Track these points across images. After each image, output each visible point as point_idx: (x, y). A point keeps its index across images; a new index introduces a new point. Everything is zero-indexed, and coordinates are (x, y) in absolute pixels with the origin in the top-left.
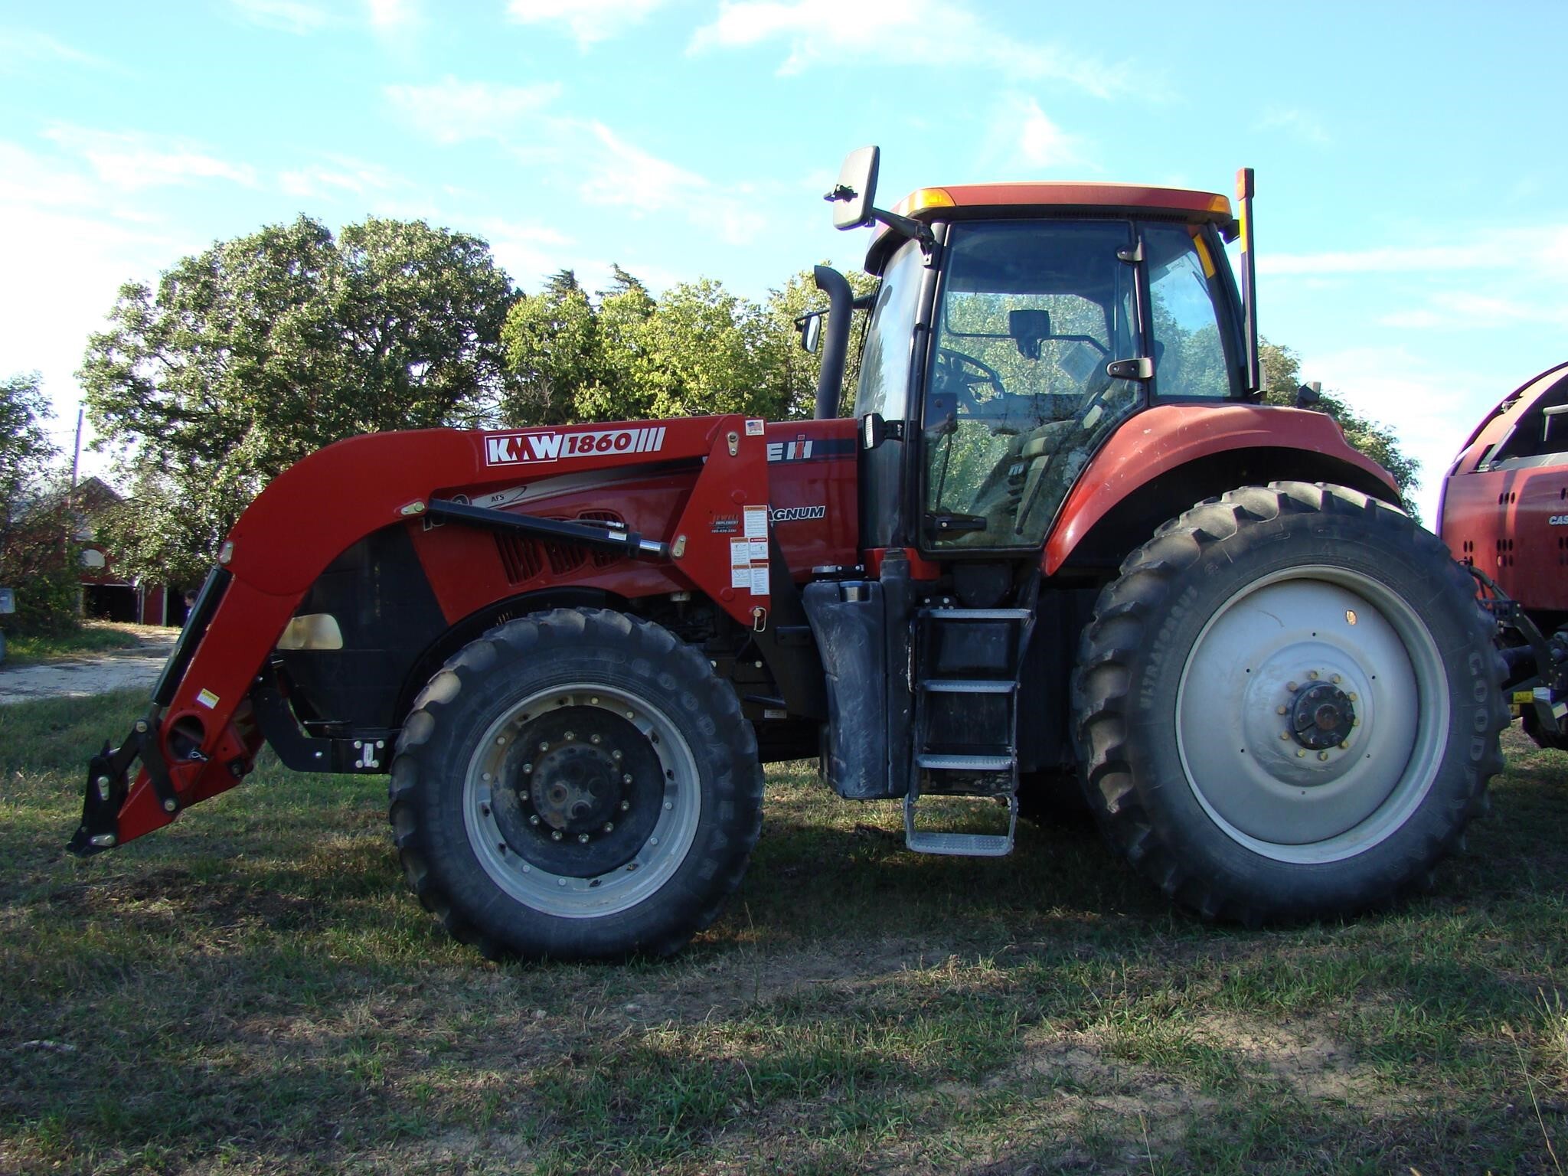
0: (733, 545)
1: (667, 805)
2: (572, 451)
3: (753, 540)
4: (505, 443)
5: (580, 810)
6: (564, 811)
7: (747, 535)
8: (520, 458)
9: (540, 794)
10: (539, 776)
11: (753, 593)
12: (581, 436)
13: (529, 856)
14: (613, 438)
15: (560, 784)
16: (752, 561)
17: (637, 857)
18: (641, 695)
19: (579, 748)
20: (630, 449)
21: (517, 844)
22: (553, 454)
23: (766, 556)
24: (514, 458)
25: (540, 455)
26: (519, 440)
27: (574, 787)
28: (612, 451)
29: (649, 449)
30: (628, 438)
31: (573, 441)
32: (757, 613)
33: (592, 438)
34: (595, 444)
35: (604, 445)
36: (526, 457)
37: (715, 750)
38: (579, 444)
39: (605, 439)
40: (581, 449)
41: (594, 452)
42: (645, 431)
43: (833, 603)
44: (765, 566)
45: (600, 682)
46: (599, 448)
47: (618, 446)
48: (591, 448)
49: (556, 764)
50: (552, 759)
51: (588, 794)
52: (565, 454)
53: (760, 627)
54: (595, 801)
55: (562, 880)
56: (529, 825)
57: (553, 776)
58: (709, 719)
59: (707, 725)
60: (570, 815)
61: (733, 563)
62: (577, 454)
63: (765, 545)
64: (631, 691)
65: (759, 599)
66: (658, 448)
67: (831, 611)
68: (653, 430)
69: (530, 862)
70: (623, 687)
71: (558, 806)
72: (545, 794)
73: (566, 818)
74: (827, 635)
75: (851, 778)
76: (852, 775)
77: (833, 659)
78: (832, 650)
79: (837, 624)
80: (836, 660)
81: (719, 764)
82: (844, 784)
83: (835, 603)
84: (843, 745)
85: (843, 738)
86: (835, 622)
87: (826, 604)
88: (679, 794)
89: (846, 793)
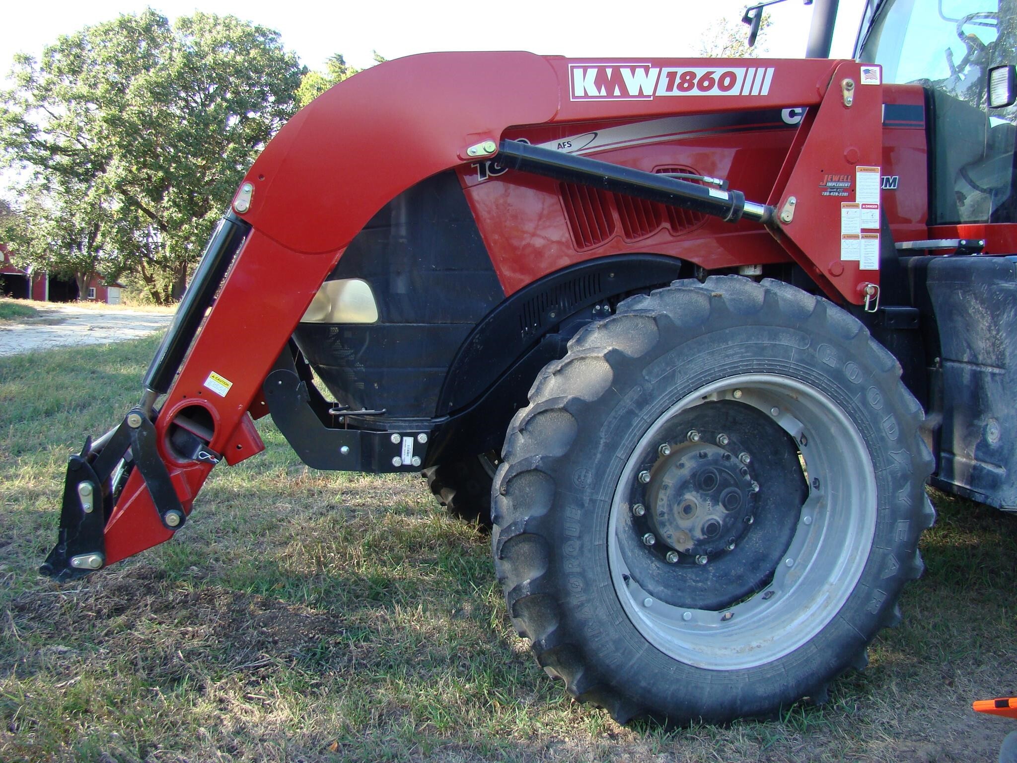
0: (844, 211)
1: (805, 518)
2: (670, 88)
3: (865, 206)
4: (592, 73)
5: (712, 529)
6: (691, 530)
7: (859, 199)
8: (610, 93)
9: (665, 510)
10: (666, 487)
11: (862, 267)
12: (680, 71)
14: (716, 77)
15: (691, 497)
16: (863, 230)
17: (774, 582)
18: (824, 390)
19: (711, 451)
20: (735, 92)
21: (638, 575)
22: (648, 91)
23: (876, 225)
24: (603, 92)
25: (633, 91)
26: (609, 72)
27: (705, 500)
28: (715, 91)
29: (755, 92)
30: (733, 77)
31: (672, 76)
32: (869, 289)
33: (693, 75)
34: (696, 81)
35: (706, 84)
36: (617, 92)
37: (896, 457)
38: (678, 81)
39: (707, 77)
40: (681, 87)
41: (695, 92)
42: (752, 71)
43: (1007, 281)
44: (875, 237)
45: (780, 373)
46: (701, 87)
47: (722, 87)
48: (691, 87)
49: (686, 472)
50: (682, 466)
51: (720, 508)
52: (662, 92)
53: (872, 305)
54: (727, 516)
55: (688, 614)
56: (643, 546)
57: (683, 487)
58: (893, 420)
59: (891, 428)
60: (699, 535)
61: (844, 231)
62: (676, 92)
63: (877, 213)
64: (813, 384)
65: (867, 275)
66: (765, 92)
67: (1002, 290)
68: (761, 71)
69: (651, 594)
70: (804, 380)
71: (684, 523)
72: (671, 509)
73: (692, 538)
74: (995, 319)
75: (1012, 486)
76: (1013, 483)
77: (1001, 347)
78: (1001, 337)
79: (1010, 306)
80: (1005, 349)
81: (899, 475)
82: (1000, 493)
83: (1010, 281)
84: (1001, 447)
85: (1001, 439)
86: (1008, 303)
87: (996, 281)
88: (823, 507)
89: (1003, 503)
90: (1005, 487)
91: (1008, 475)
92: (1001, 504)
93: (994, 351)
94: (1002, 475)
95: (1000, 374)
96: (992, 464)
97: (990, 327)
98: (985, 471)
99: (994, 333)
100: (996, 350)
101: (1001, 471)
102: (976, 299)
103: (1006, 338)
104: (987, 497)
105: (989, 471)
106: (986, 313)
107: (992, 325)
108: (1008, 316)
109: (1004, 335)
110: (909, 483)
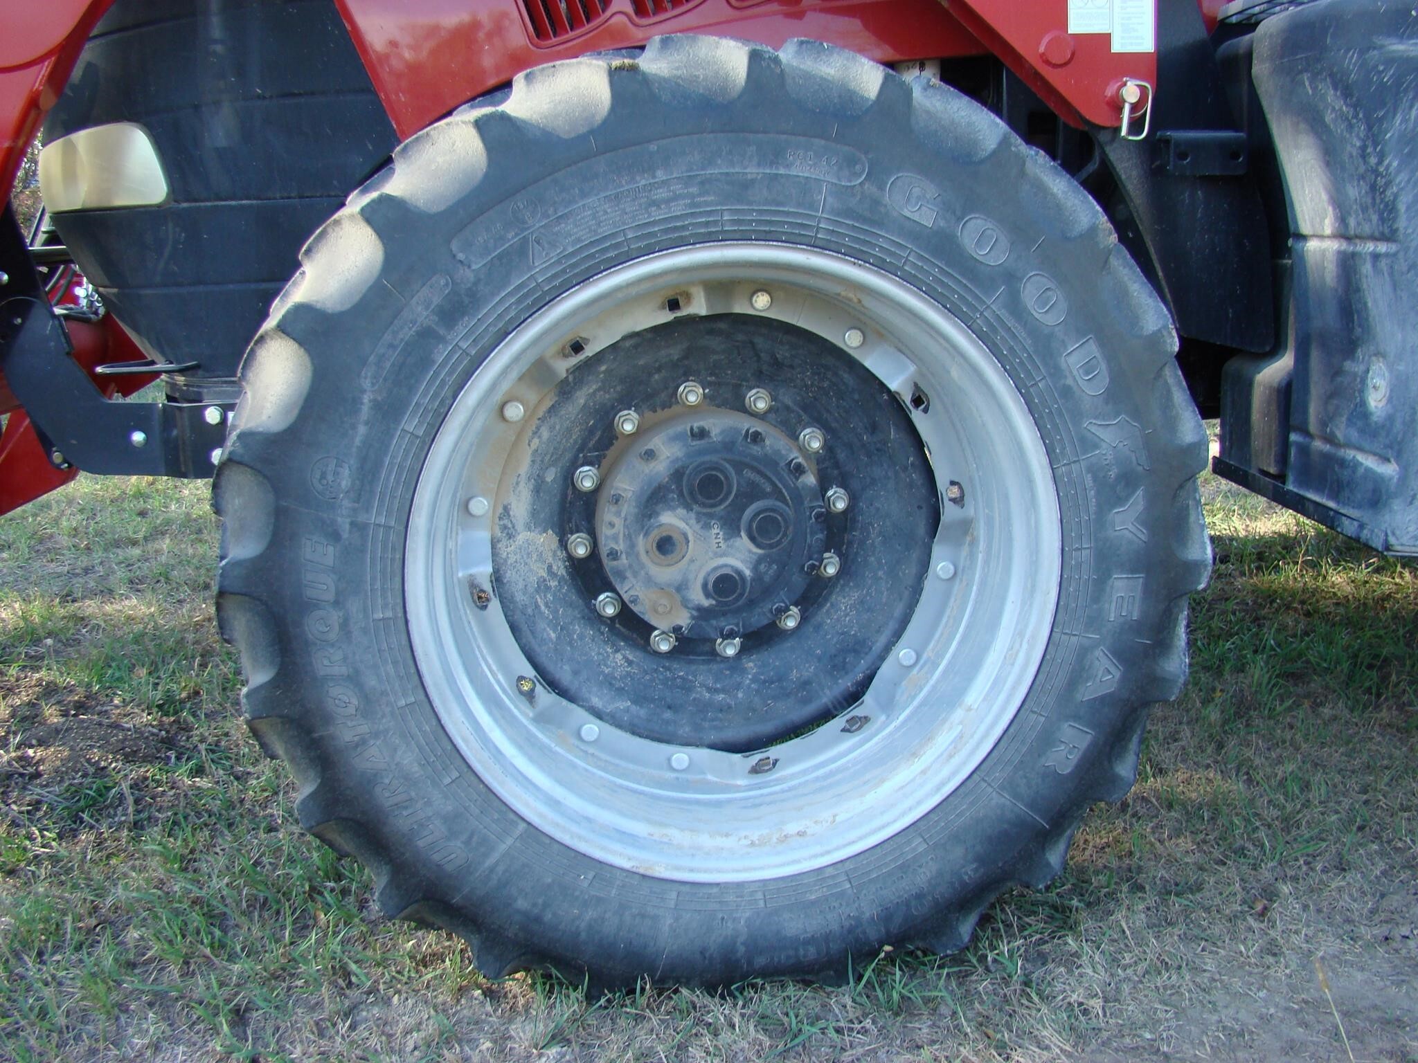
1: (941, 566)
5: (724, 585)
6: (681, 587)
9: (620, 546)
10: (617, 500)
11: (1117, 47)
13: (596, 701)
15: (673, 519)
17: (868, 698)
18: (909, 280)
19: (719, 424)
21: (564, 674)
27: (707, 527)
32: (1131, 92)
37: (1101, 433)
43: (1401, 38)
45: (792, 241)
49: (660, 468)
50: (650, 455)
51: (744, 542)
53: (1136, 126)
54: (760, 560)
55: (681, 756)
56: (595, 617)
57: (654, 499)
58: (1093, 349)
59: (1088, 368)
60: (698, 597)
64: (881, 266)
65: (1129, 64)
67: (1390, 61)
69: (598, 715)
70: (858, 256)
71: (665, 573)
72: (632, 546)
73: (685, 603)
74: (1375, 129)
75: (1411, 503)
76: (1414, 497)
77: (1388, 193)
78: (1387, 168)
79: (1411, 95)
80: (1396, 196)
81: (1113, 474)
82: (1387, 517)
83: (1410, 37)
84: (1390, 418)
85: (1390, 400)
86: (1406, 90)
87: (1379, 40)
88: (974, 543)
89: (1392, 540)
90: (1397, 505)
91: (1403, 478)
92: (1386, 541)
93: (1374, 204)
94: (1391, 479)
95: (1387, 255)
96: (1375, 454)
97: (1363, 148)
98: (1361, 471)
99: (1373, 160)
100: (1378, 201)
101: (1389, 470)
102: (1336, 89)
103: (1398, 171)
104: (1362, 526)
105: (1368, 470)
106: (1356, 116)
107: (1369, 143)
108: (1405, 121)
109: (1395, 164)
110: (1140, 492)
